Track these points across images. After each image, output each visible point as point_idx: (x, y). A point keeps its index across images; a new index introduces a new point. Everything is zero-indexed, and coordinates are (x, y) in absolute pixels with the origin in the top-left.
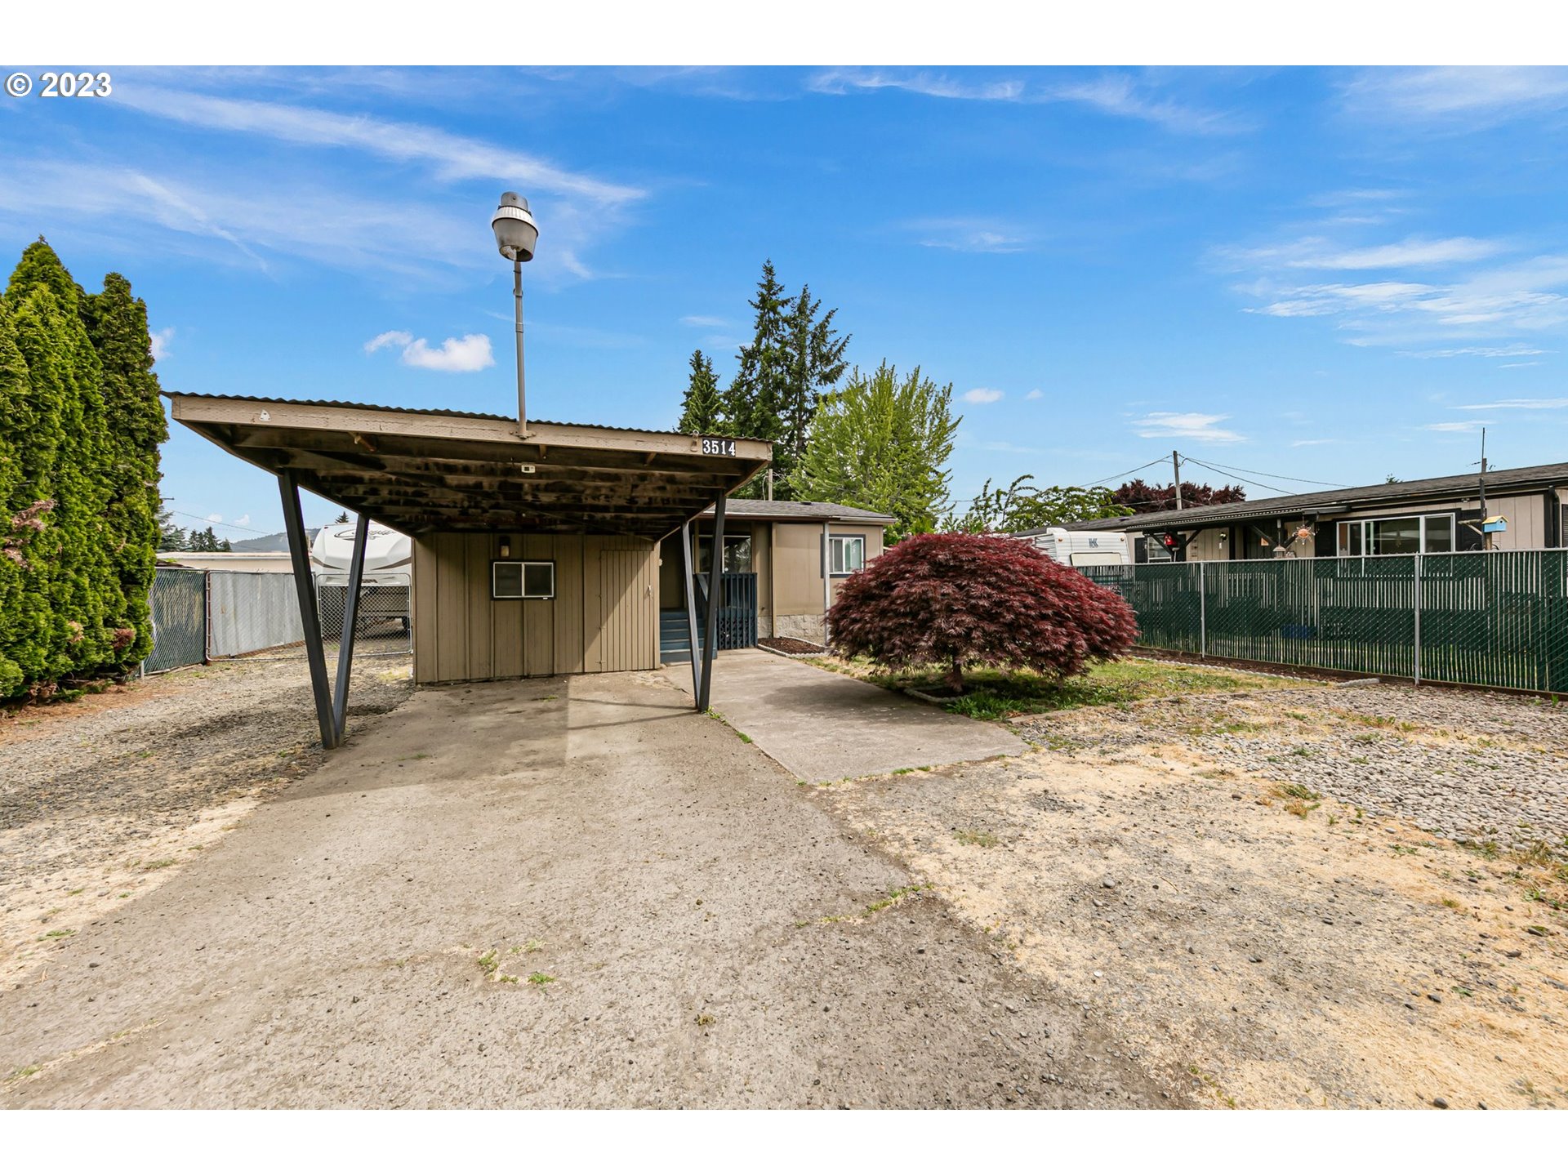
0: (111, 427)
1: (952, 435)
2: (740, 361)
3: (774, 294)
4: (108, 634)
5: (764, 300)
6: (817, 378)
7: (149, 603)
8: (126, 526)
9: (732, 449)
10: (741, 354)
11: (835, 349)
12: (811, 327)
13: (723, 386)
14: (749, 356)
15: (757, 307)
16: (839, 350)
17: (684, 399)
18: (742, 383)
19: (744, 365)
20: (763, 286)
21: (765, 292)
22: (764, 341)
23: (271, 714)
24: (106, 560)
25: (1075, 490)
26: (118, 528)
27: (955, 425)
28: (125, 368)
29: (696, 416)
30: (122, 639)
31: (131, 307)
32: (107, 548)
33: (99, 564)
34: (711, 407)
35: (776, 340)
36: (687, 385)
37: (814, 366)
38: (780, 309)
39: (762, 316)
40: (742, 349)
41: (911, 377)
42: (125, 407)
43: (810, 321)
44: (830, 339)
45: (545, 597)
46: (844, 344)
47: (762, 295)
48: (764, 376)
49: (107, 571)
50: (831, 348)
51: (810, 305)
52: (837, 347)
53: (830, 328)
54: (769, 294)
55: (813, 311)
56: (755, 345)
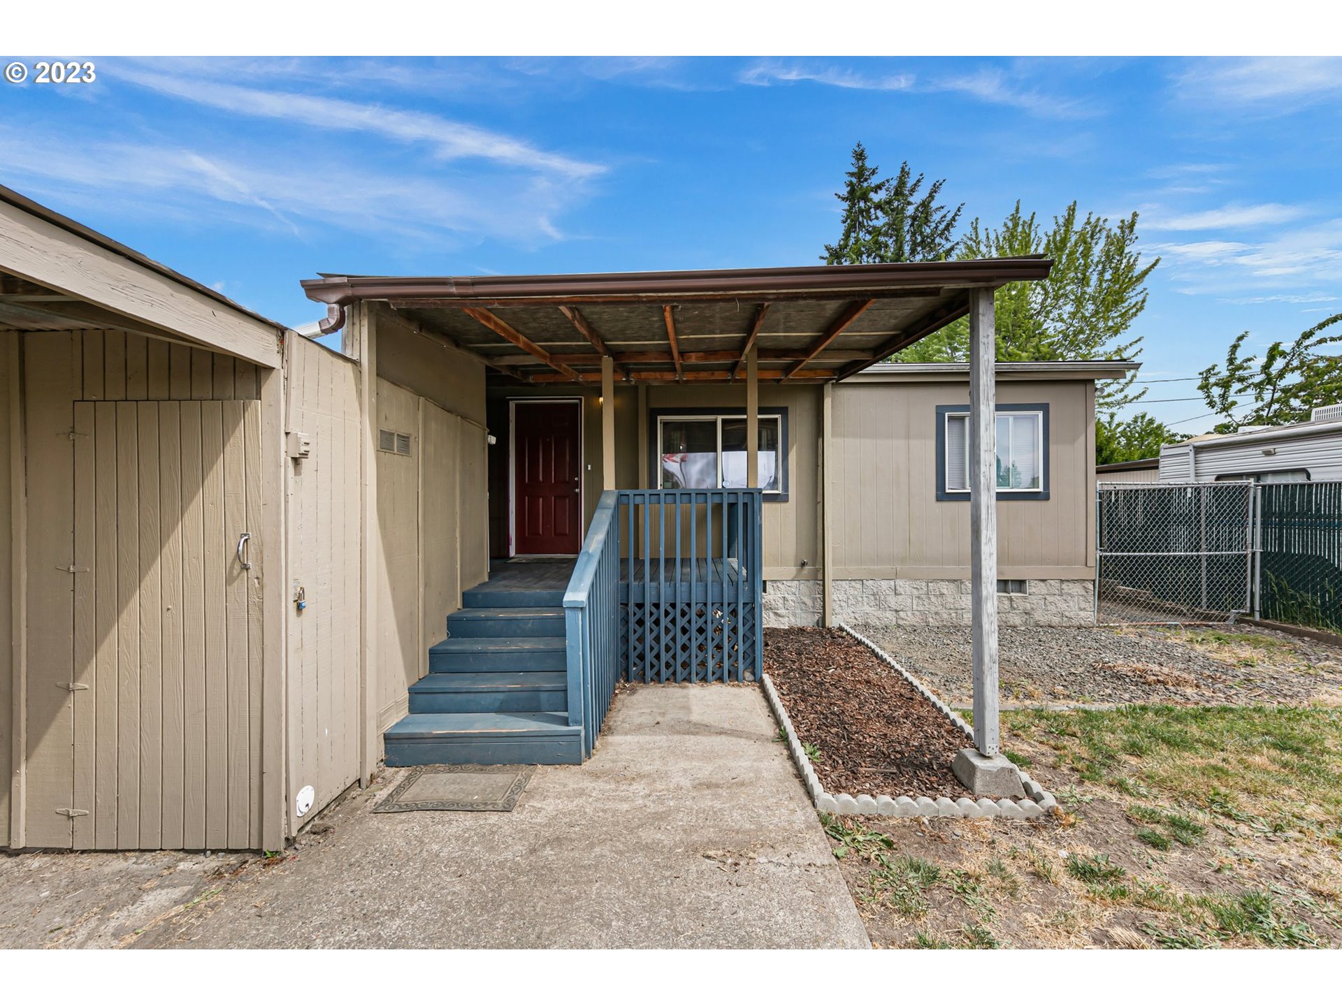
3: (866, 180)
5: (852, 192)
10: (826, 254)
11: (942, 227)
12: (910, 210)
14: (834, 257)
15: (843, 199)
16: (947, 228)
20: (852, 174)
21: (854, 180)
22: (853, 235)
35: (867, 232)
38: (872, 195)
39: (851, 208)
40: (827, 248)
43: (909, 203)
44: (936, 217)
46: (953, 219)
47: (851, 184)
50: (936, 228)
51: (910, 182)
52: (945, 223)
53: (934, 205)
54: (860, 182)
55: (913, 190)
56: (842, 241)
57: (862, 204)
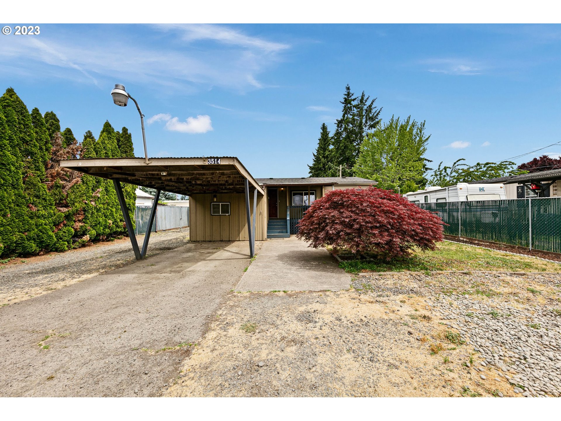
1: (426, 143)
2: (336, 125)
3: (350, 97)
4: (121, 224)
5: (346, 100)
6: (368, 127)
9: (219, 162)
10: (337, 122)
11: (375, 114)
12: (365, 107)
13: (331, 135)
14: (340, 123)
15: (343, 103)
16: (377, 115)
17: (318, 141)
18: (338, 134)
19: (338, 126)
20: (345, 95)
21: (346, 97)
22: (346, 116)
25: (490, 163)
27: (427, 139)
30: (125, 225)
31: (128, 136)
34: (327, 144)
35: (351, 115)
36: (320, 136)
37: (366, 122)
38: (352, 102)
39: (345, 106)
40: (337, 121)
41: (406, 121)
43: (365, 105)
44: (373, 111)
45: (227, 215)
46: (379, 112)
47: (345, 98)
48: (346, 129)
50: (374, 115)
51: (365, 98)
52: (376, 113)
53: (373, 106)
54: (348, 97)
55: (366, 101)
56: (342, 118)
57: (349, 105)
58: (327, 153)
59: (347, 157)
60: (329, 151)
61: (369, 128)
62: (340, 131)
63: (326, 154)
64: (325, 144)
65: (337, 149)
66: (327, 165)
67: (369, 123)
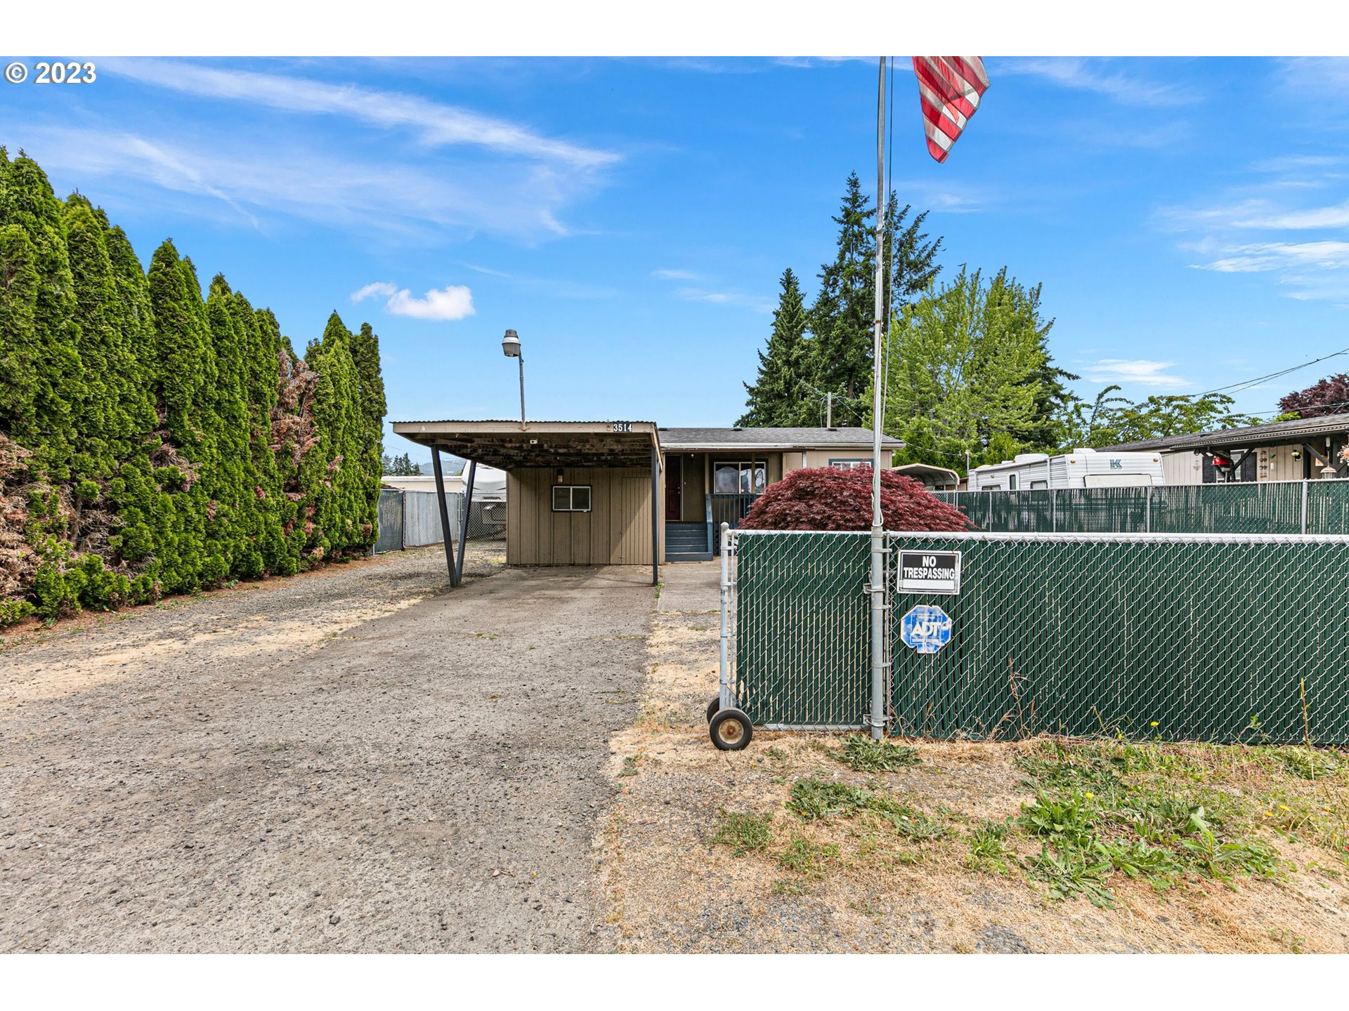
0: (363, 411)
2: (822, 280)
3: (859, 206)
4: (361, 527)
5: (848, 214)
6: (905, 287)
7: (377, 510)
8: (369, 467)
10: (823, 273)
11: (924, 255)
12: (898, 235)
13: (808, 304)
14: (831, 273)
15: (840, 222)
16: (929, 256)
17: (773, 319)
18: (826, 302)
19: (826, 283)
20: (846, 200)
21: (848, 205)
22: (848, 255)
23: (431, 574)
24: (361, 486)
26: (365, 468)
28: (369, 377)
29: (781, 337)
30: (367, 530)
31: (372, 341)
32: (362, 480)
33: (358, 488)
34: (796, 327)
35: (861, 254)
36: (777, 305)
37: (900, 275)
38: (865, 221)
39: (846, 230)
40: (824, 267)
42: (369, 399)
43: (897, 229)
44: (920, 245)
45: (585, 510)
46: (934, 249)
47: (845, 209)
48: (846, 291)
49: (361, 492)
50: (919, 256)
51: (898, 211)
52: (926, 252)
53: (919, 232)
54: (854, 206)
55: (901, 218)
56: (838, 261)
58: (796, 351)
59: (850, 365)
60: (803, 348)
61: (907, 290)
62: (831, 295)
63: (794, 356)
64: (791, 329)
65: (824, 343)
66: (796, 383)
67: (908, 277)
